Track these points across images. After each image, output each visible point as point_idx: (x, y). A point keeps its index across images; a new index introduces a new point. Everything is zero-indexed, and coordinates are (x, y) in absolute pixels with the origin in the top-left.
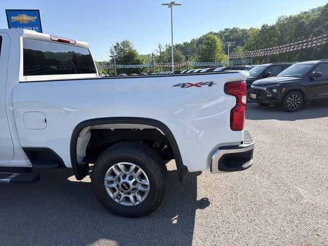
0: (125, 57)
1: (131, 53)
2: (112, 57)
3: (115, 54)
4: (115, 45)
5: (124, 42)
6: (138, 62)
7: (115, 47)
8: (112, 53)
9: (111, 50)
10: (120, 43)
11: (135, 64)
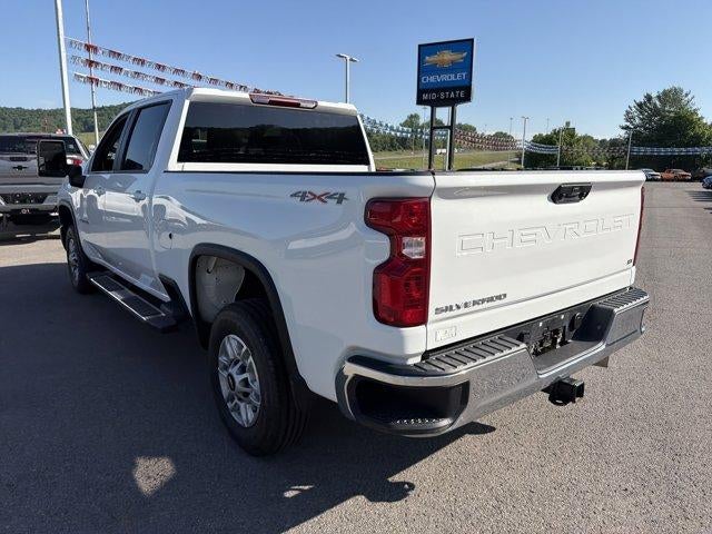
0: (661, 128)
1: (680, 118)
2: (626, 128)
3: (637, 121)
4: (641, 99)
5: (666, 93)
6: (697, 141)
7: (640, 105)
8: (629, 118)
9: (628, 113)
10: (654, 95)
11: (687, 146)
